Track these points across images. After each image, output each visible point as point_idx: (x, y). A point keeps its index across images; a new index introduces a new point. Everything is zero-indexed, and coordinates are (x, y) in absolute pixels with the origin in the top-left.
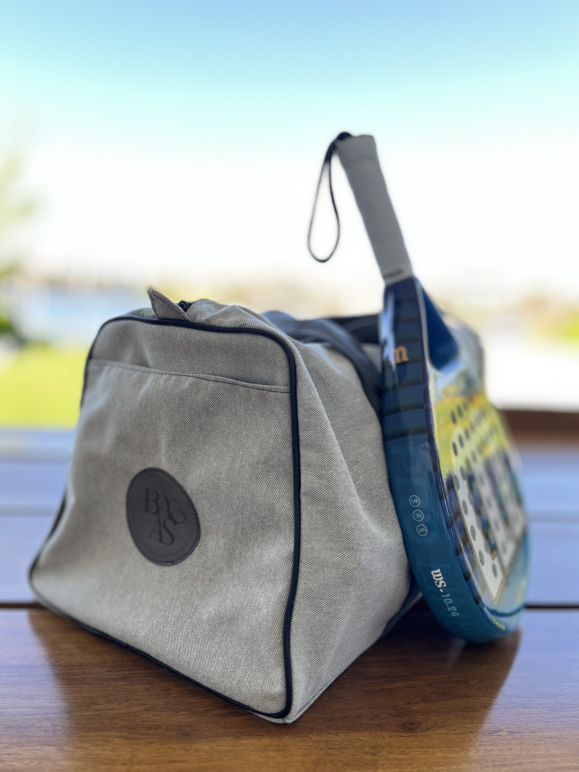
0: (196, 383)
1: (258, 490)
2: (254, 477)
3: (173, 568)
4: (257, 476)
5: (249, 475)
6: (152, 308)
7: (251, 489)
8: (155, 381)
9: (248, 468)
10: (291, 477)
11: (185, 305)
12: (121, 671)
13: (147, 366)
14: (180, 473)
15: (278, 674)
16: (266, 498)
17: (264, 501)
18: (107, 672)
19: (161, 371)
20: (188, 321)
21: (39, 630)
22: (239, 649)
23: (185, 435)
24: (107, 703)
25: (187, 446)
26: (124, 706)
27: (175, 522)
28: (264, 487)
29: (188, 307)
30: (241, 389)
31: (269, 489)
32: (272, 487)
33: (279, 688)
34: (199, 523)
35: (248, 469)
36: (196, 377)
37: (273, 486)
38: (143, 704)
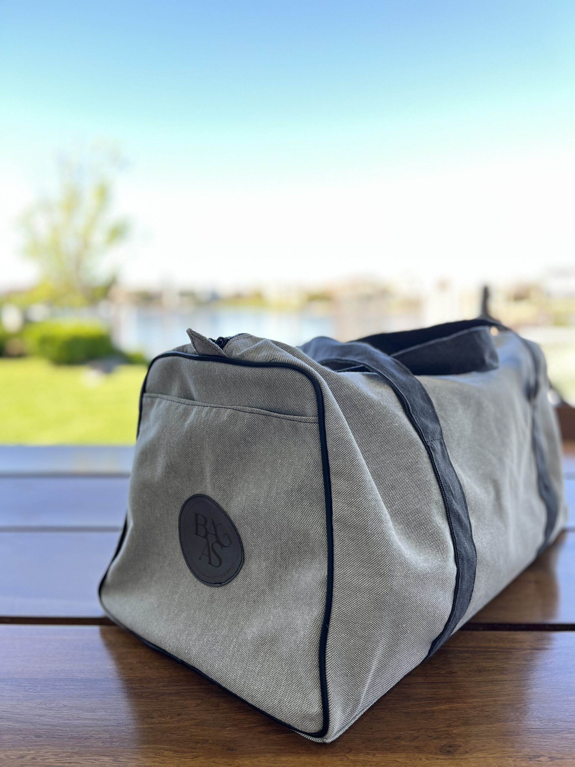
0: (234, 415)
1: (293, 517)
2: (289, 504)
3: (220, 589)
4: (292, 503)
5: (284, 502)
6: (192, 345)
7: (286, 515)
8: (198, 413)
9: (283, 495)
10: (323, 504)
11: (222, 342)
12: (176, 686)
13: (192, 399)
14: (224, 500)
15: (315, 696)
16: (301, 525)
17: (299, 527)
18: (163, 686)
19: (203, 404)
20: (225, 357)
22: (280, 669)
23: (227, 463)
24: (160, 717)
25: (229, 474)
26: (176, 721)
27: (222, 546)
28: (299, 514)
29: (226, 343)
30: (274, 420)
31: (304, 516)
32: (306, 514)
33: (316, 708)
34: (243, 547)
35: (283, 497)
36: (234, 409)
37: (307, 512)
38: (194, 719)
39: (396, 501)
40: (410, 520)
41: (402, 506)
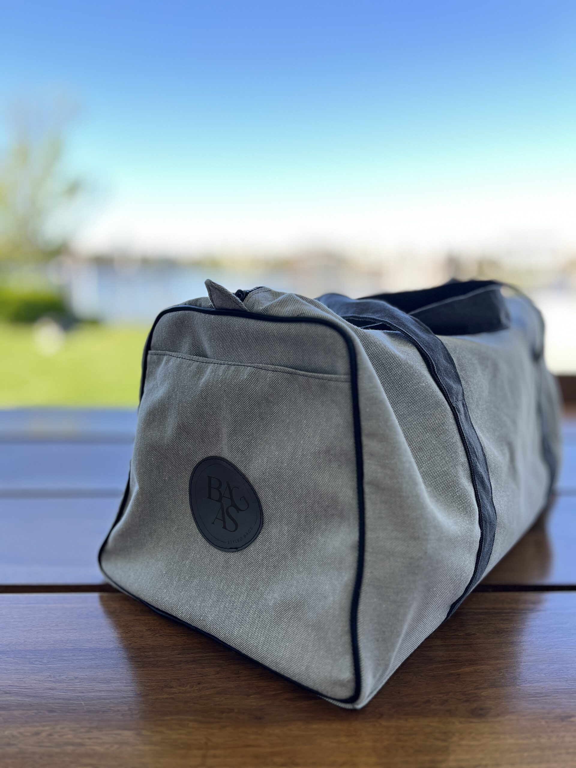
0: (255, 373)
1: (320, 479)
2: (316, 466)
3: (237, 554)
4: (319, 466)
5: (311, 464)
6: (209, 298)
7: (313, 478)
8: (214, 371)
9: (310, 457)
10: (354, 467)
11: (242, 295)
12: (192, 653)
13: (205, 356)
14: (242, 462)
15: (347, 662)
16: (329, 487)
17: (327, 490)
18: (178, 654)
19: (219, 362)
20: (245, 311)
21: (110, 613)
22: (305, 635)
23: (246, 424)
24: (180, 686)
25: (248, 435)
26: (197, 690)
27: (238, 510)
28: (327, 476)
29: (245, 297)
30: (301, 378)
31: (332, 478)
32: (334, 476)
33: (347, 674)
34: (262, 511)
35: (309, 459)
36: (255, 367)
37: (336, 475)
38: (215, 688)
39: (424, 463)
40: (438, 482)
41: (430, 469)
